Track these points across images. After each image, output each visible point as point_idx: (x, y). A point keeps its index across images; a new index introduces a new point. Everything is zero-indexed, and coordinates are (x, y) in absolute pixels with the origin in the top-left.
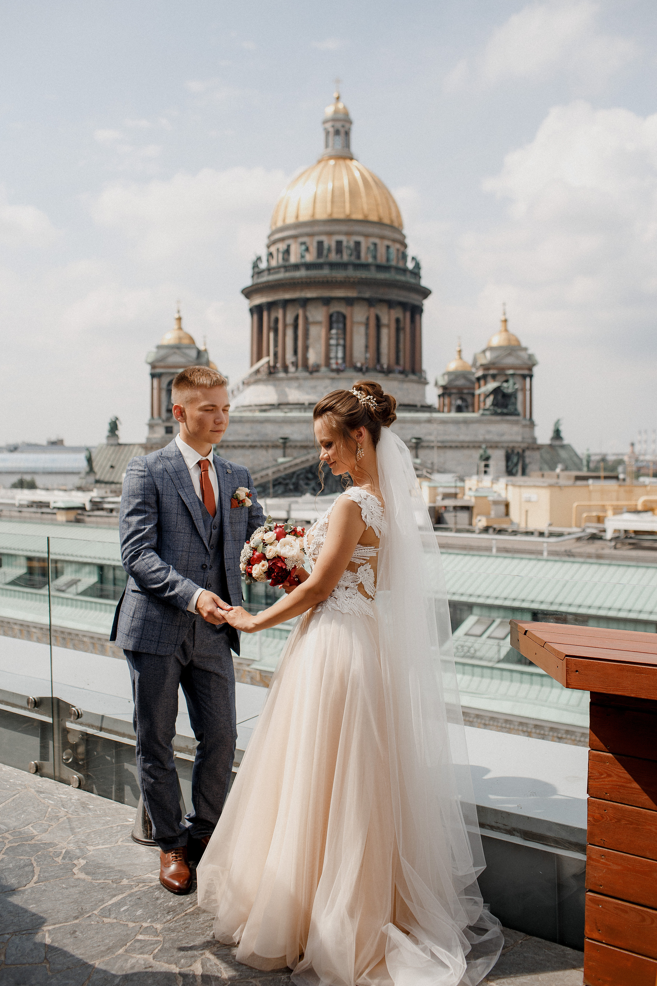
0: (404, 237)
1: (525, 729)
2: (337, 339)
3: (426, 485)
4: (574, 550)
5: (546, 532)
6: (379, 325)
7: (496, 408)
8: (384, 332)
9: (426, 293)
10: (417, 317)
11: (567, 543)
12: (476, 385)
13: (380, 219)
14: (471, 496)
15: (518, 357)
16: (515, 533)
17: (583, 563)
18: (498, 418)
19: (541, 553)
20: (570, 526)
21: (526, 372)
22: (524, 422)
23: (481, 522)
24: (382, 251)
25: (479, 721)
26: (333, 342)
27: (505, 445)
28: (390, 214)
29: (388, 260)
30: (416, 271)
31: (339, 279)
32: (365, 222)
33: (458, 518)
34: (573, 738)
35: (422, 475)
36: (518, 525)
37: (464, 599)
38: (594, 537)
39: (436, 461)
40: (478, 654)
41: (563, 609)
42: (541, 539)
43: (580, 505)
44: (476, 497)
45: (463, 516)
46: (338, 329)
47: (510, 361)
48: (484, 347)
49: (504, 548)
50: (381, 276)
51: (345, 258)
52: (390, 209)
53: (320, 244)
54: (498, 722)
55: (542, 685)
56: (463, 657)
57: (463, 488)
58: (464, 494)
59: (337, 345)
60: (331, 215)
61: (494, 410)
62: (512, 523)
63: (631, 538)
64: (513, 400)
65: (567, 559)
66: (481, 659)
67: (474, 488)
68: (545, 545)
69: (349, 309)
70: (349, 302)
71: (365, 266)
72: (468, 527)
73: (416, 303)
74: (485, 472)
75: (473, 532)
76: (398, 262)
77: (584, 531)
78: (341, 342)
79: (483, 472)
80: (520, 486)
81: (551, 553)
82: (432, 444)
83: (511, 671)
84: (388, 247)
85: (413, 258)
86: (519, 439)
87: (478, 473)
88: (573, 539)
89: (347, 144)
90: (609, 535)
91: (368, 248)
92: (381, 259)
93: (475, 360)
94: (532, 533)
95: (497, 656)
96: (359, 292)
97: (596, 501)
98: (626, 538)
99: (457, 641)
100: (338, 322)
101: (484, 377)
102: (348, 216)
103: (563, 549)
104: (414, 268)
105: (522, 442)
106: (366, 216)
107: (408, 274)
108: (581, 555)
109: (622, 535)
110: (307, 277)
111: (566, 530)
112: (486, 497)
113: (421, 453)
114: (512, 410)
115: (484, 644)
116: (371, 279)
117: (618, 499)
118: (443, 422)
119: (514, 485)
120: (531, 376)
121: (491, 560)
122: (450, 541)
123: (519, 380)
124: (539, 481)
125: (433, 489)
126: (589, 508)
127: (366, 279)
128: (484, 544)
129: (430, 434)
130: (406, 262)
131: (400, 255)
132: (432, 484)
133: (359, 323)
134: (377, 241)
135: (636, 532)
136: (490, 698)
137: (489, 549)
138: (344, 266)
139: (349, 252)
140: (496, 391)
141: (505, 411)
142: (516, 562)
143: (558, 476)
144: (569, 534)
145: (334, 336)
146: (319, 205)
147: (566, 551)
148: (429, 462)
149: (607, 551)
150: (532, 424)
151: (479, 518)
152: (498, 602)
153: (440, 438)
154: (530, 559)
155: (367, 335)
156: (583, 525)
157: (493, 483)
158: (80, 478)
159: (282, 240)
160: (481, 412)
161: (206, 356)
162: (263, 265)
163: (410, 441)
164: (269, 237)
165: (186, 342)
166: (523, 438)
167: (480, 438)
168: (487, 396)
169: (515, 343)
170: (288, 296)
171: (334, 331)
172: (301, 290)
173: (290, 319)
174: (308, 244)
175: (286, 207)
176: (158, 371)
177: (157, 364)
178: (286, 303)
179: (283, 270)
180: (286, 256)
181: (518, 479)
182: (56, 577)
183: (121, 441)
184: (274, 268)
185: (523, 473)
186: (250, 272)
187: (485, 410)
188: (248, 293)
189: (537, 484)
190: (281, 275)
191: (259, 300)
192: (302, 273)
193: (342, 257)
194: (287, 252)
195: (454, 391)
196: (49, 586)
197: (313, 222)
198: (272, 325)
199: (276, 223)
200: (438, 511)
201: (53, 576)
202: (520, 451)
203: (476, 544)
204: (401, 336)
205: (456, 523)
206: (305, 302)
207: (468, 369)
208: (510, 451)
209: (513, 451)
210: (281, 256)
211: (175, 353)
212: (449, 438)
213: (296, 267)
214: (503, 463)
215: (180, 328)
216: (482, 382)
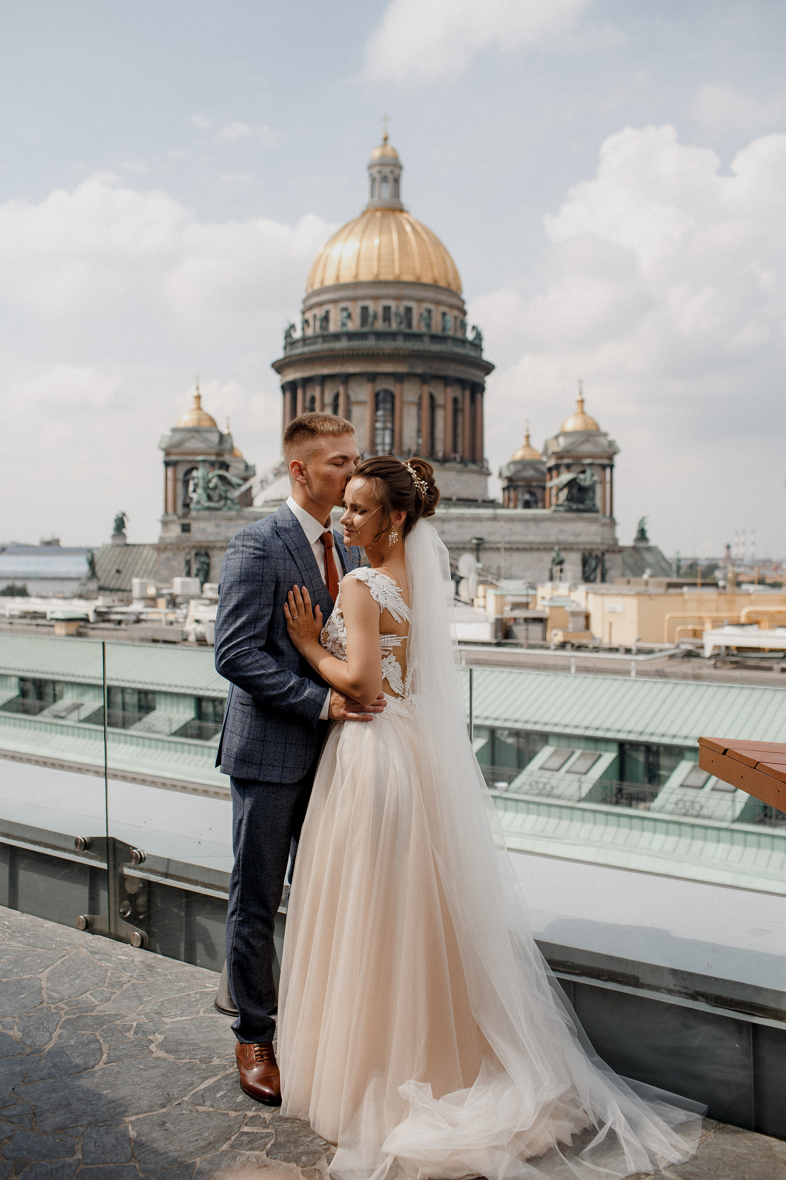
0: (463, 302)
2: (385, 422)
3: (491, 593)
4: (668, 670)
5: (634, 648)
6: (433, 406)
7: (571, 504)
8: (440, 414)
9: (488, 368)
10: (478, 396)
11: (657, 662)
12: (548, 477)
13: (435, 281)
14: (544, 606)
15: (596, 444)
16: (596, 649)
17: (677, 684)
18: (573, 515)
19: (628, 673)
20: (662, 642)
21: (605, 462)
22: (603, 520)
23: (556, 636)
24: (436, 317)
26: (379, 425)
27: (582, 547)
28: (446, 275)
29: (444, 329)
30: (477, 342)
31: (386, 352)
32: (417, 284)
33: (529, 632)
35: (487, 581)
36: (601, 641)
37: (538, 728)
38: (689, 655)
39: (502, 564)
40: (556, 792)
41: (655, 739)
42: (628, 657)
43: (672, 617)
44: (551, 607)
45: (536, 629)
46: (385, 409)
47: (587, 448)
48: (556, 431)
49: (585, 667)
50: (436, 347)
51: (394, 326)
52: (446, 269)
53: (365, 309)
55: (631, 828)
56: (537, 795)
57: (535, 596)
58: (536, 604)
59: (384, 429)
60: (378, 275)
61: (568, 506)
62: (593, 638)
63: (733, 655)
64: (590, 494)
65: (657, 679)
66: (559, 797)
67: (548, 597)
68: (633, 663)
69: (398, 386)
70: (399, 378)
71: (418, 337)
72: (541, 643)
73: (477, 380)
75: (548, 648)
76: (456, 331)
77: (678, 647)
78: (389, 425)
79: (559, 578)
80: (603, 595)
81: (640, 673)
82: (499, 546)
83: (595, 812)
84: (444, 314)
85: (474, 328)
86: (598, 539)
87: (551, 578)
88: (665, 656)
89: (396, 194)
90: (708, 652)
91: (421, 315)
92: (436, 328)
93: (546, 447)
94: (617, 650)
95: (577, 794)
96: (410, 367)
97: (692, 612)
98: (728, 655)
99: (530, 776)
100: (385, 401)
101: (557, 467)
102: (399, 276)
103: (654, 668)
104: (475, 338)
105: (602, 544)
106: (418, 278)
107: (468, 347)
108: (675, 676)
109: (723, 652)
110: (348, 349)
111: (657, 646)
112: (563, 607)
113: (484, 555)
114: (590, 506)
115: (562, 780)
116: (424, 351)
117: (717, 610)
118: (511, 519)
119: (595, 593)
120: (612, 467)
121: (569, 680)
122: (521, 659)
123: (597, 471)
124: (625, 589)
125: (500, 598)
126: (684, 621)
127: (419, 351)
128: (561, 662)
129: (494, 534)
130: (465, 331)
131: (459, 324)
132: (499, 592)
133: (410, 403)
134: (432, 307)
135: (739, 649)
137: (567, 668)
138: (393, 336)
139: (399, 320)
140: (571, 484)
141: (581, 507)
142: (598, 682)
143: (647, 583)
144: (661, 651)
145: (381, 419)
146: (362, 264)
147: (657, 671)
148: (495, 566)
149: (705, 671)
150: (613, 523)
151: (554, 632)
152: (579, 732)
153: (507, 539)
154: (615, 680)
155: (419, 418)
156: (677, 641)
157: (570, 590)
158: (81, 585)
159: (320, 304)
160: (553, 508)
161: (230, 441)
162: (297, 334)
163: (470, 542)
164: (304, 301)
165: (206, 424)
166: (603, 539)
167: (552, 538)
168: (560, 489)
169: (593, 428)
170: (326, 371)
171: (380, 413)
172: (343, 364)
173: (328, 398)
174: (351, 310)
175: (325, 267)
176: (173, 458)
177: (172, 450)
178: (324, 380)
179: (320, 340)
180: (324, 323)
181: (598, 586)
182: (55, 701)
183: (129, 541)
184: (310, 338)
185: (603, 580)
186: (281, 342)
187: (557, 505)
188: (279, 367)
189: (623, 592)
190: (319, 346)
191: (292, 375)
192: (343, 344)
193: (390, 326)
194: (326, 318)
195: (521, 483)
196: (46, 712)
197: (356, 285)
198: (308, 404)
199: (312, 285)
200: (506, 624)
201: (50, 699)
202: (599, 554)
203: (551, 662)
204: (460, 418)
205: (527, 638)
206: (346, 379)
207: (537, 458)
208: (587, 554)
209: (590, 554)
210: (318, 324)
211: (193, 437)
212: (516, 538)
213: (337, 337)
214: (579, 568)
215: (199, 408)
216: (554, 473)
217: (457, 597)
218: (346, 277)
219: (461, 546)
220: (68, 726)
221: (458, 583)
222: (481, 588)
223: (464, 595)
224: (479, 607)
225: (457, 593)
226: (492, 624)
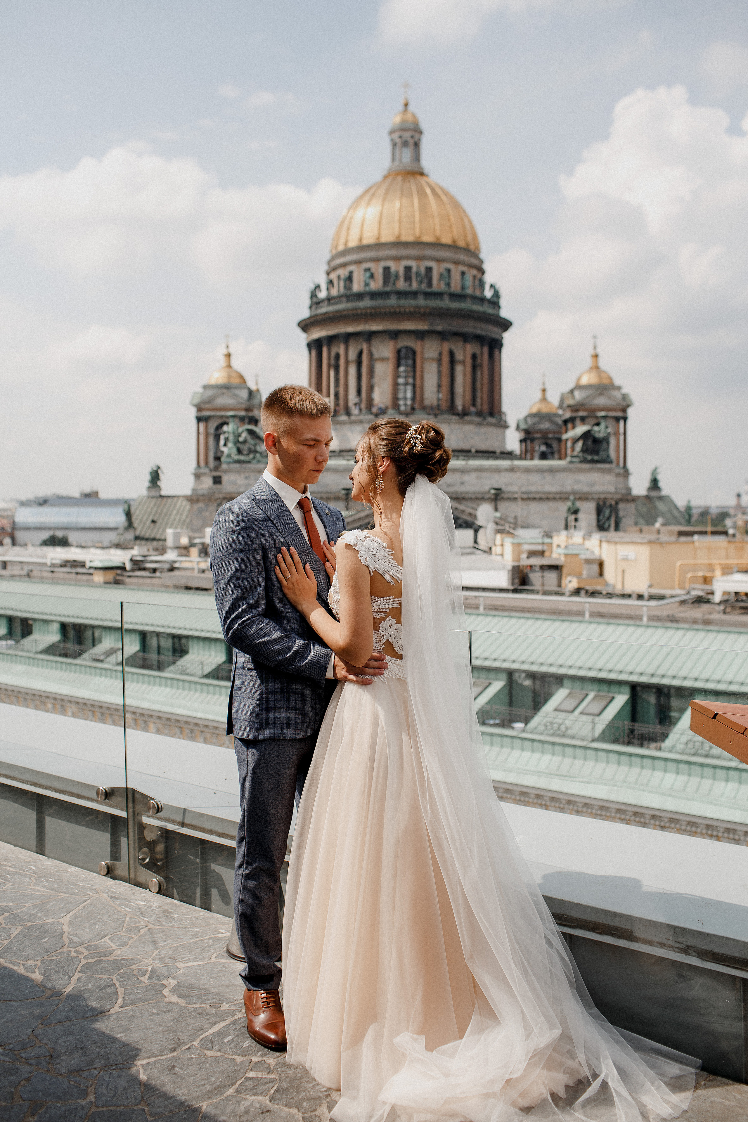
0: (481, 262)
1: (623, 817)
2: (406, 377)
3: (508, 542)
4: (679, 615)
5: (646, 595)
6: (452, 362)
7: (586, 455)
8: (459, 369)
9: (506, 325)
10: (496, 352)
11: (670, 607)
12: (564, 429)
13: (454, 242)
14: (559, 554)
15: (610, 397)
16: (610, 595)
17: (688, 629)
18: (588, 466)
19: (640, 618)
20: (673, 588)
21: (619, 414)
22: (617, 471)
23: (571, 583)
24: (456, 277)
25: (571, 807)
26: (401, 381)
27: (596, 496)
28: (465, 235)
29: (463, 288)
30: (495, 300)
31: (407, 310)
32: (437, 245)
33: (545, 579)
34: (678, 826)
35: (504, 530)
36: (614, 587)
37: (553, 670)
38: (699, 600)
39: (519, 514)
40: (570, 732)
41: (666, 681)
42: (640, 603)
43: (683, 564)
44: (566, 555)
45: (551, 576)
46: (406, 366)
47: (601, 401)
48: (572, 385)
49: (599, 613)
50: (456, 305)
51: (415, 286)
52: (465, 229)
53: (387, 270)
54: (592, 809)
55: (642, 767)
56: (552, 735)
57: (551, 545)
58: (551, 552)
59: (406, 384)
60: (399, 237)
61: (583, 457)
62: (606, 584)
63: (742, 601)
64: (604, 445)
65: (669, 624)
66: (573, 737)
67: (563, 545)
68: (645, 609)
69: (419, 343)
70: (420, 335)
71: (439, 295)
72: (556, 589)
73: (495, 336)
74: (575, 527)
75: (563, 594)
76: (474, 290)
77: (688, 593)
78: (411, 380)
79: (573, 527)
80: (616, 543)
81: (651, 618)
82: (516, 496)
83: (608, 751)
84: (463, 273)
85: (492, 286)
86: (612, 489)
87: (566, 527)
88: (677, 602)
89: (417, 158)
90: (717, 598)
91: (441, 275)
92: (456, 286)
93: (562, 401)
94: (629, 596)
95: (591, 734)
96: (431, 325)
97: (702, 559)
98: (737, 601)
99: (545, 717)
100: (406, 358)
101: (572, 420)
102: (419, 238)
103: (665, 614)
104: (493, 296)
105: (616, 493)
106: (438, 239)
107: (486, 304)
108: (685, 620)
109: (732, 597)
110: (373, 308)
111: (668, 592)
112: (577, 555)
113: (502, 505)
114: (605, 457)
115: (576, 721)
116: (444, 309)
117: (727, 557)
118: (527, 470)
119: (608, 542)
120: (625, 419)
121: (583, 626)
122: (537, 605)
123: (611, 423)
124: (637, 537)
125: (517, 546)
126: (694, 567)
127: (439, 308)
128: (575, 608)
129: (512, 485)
130: (484, 290)
131: (477, 283)
132: (516, 541)
133: (432, 359)
134: (451, 266)
136: (582, 782)
137: (581, 614)
138: (414, 294)
139: (419, 279)
140: (586, 436)
141: (596, 458)
142: (611, 628)
143: (659, 532)
144: (672, 597)
145: (403, 374)
146: (384, 226)
147: (668, 616)
148: (513, 515)
149: (715, 616)
150: (626, 473)
151: (569, 578)
152: (592, 674)
153: (523, 489)
154: (628, 625)
155: (439, 373)
156: (687, 587)
157: (584, 539)
158: (118, 534)
159: (344, 265)
160: (569, 459)
161: (259, 397)
162: (322, 294)
163: (489, 492)
164: (329, 263)
165: (236, 381)
166: (616, 489)
167: (568, 488)
168: (575, 441)
169: (606, 381)
170: (350, 329)
171: (402, 369)
172: (366, 322)
173: (352, 355)
174: (373, 270)
175: (348, 229)
176: (205, 413)
177: (203, 406)
178: (348, 337)
179: (344, 299)
180: (348, 283)
181: (612, 534)
182: (94, 645)
183: (163, 493)
184: (334, 298)
185: (617, 528)
186: (307, 302)
187: (573, 457)
188: (305, 326)
189: (635, 540)
190: (342, 306)
191: (317, 334)
192: (366, 303)
193: (411, 285)
194: (349, 279)
195: (538, 435)
196: (85, 656)
197: (378, 246)
198: (333, 361)
199: (336, 247)
200: (522, 571)
201: (90, 643)
202: (613, 503)
203: (566, 608)
204: (479, 373)
205: (543, 585)
206: (370, 336)
207: (554, 411)
208: (601, 503)
209: (605, 503)
210: (342, 284)
211: (223, 394)
212: (532, 488)
213: (360, 296)
214: (593, 517)
215: (229, 366)
216: (570, 426)
217: (476, 546)
218: (369, 239)
219: (480, 496)
220: (106, 669)
221: (476, 531)
222: (499, 537)
223: (483, 544)
224: (496, 555)
225: (476, 542)
226: (509, 571)
